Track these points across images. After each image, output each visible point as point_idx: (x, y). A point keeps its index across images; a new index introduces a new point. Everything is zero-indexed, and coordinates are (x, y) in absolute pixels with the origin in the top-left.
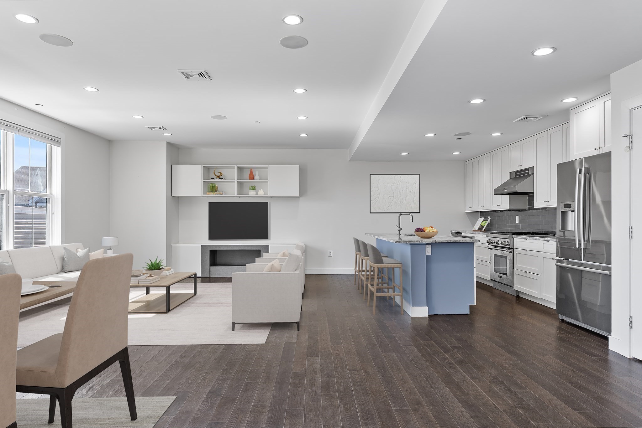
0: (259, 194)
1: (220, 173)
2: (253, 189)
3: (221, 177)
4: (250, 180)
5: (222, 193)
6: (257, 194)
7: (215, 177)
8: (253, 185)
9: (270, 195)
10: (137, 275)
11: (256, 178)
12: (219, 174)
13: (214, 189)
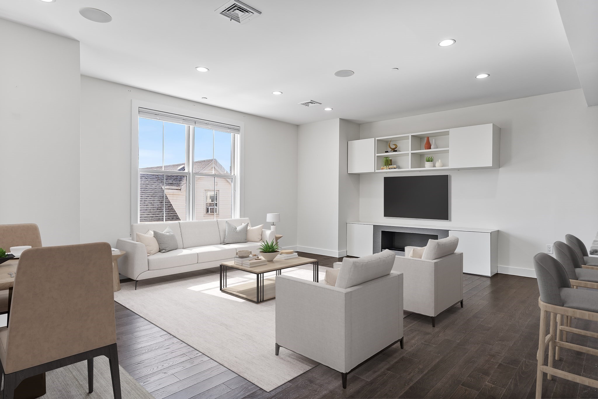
0: (436, 166)
1: (395, 145)
2: (430, 160)
3: (396, 149)
4: (426, 149)
5: (396, 167)
6: (434, 166)
7: (389, 150)
8: (430, 156)
9: (451, 166)
10: (242, 256)
11: (432, 147)
12: (393, 147)
13: (388, 162)
